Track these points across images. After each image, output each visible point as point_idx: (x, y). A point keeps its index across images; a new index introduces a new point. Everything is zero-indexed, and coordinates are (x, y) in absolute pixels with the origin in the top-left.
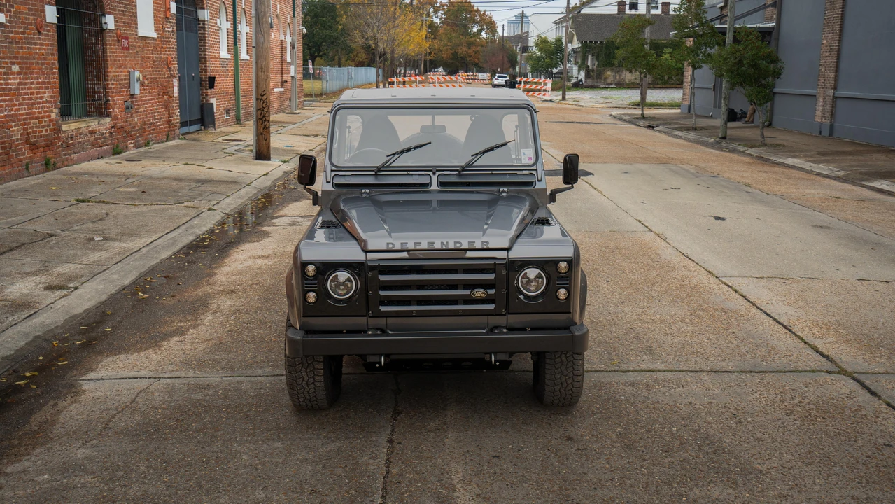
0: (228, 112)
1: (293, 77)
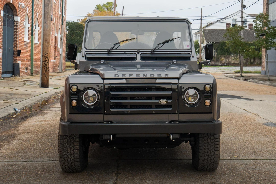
0: (26, 69)
1: (60, 54)
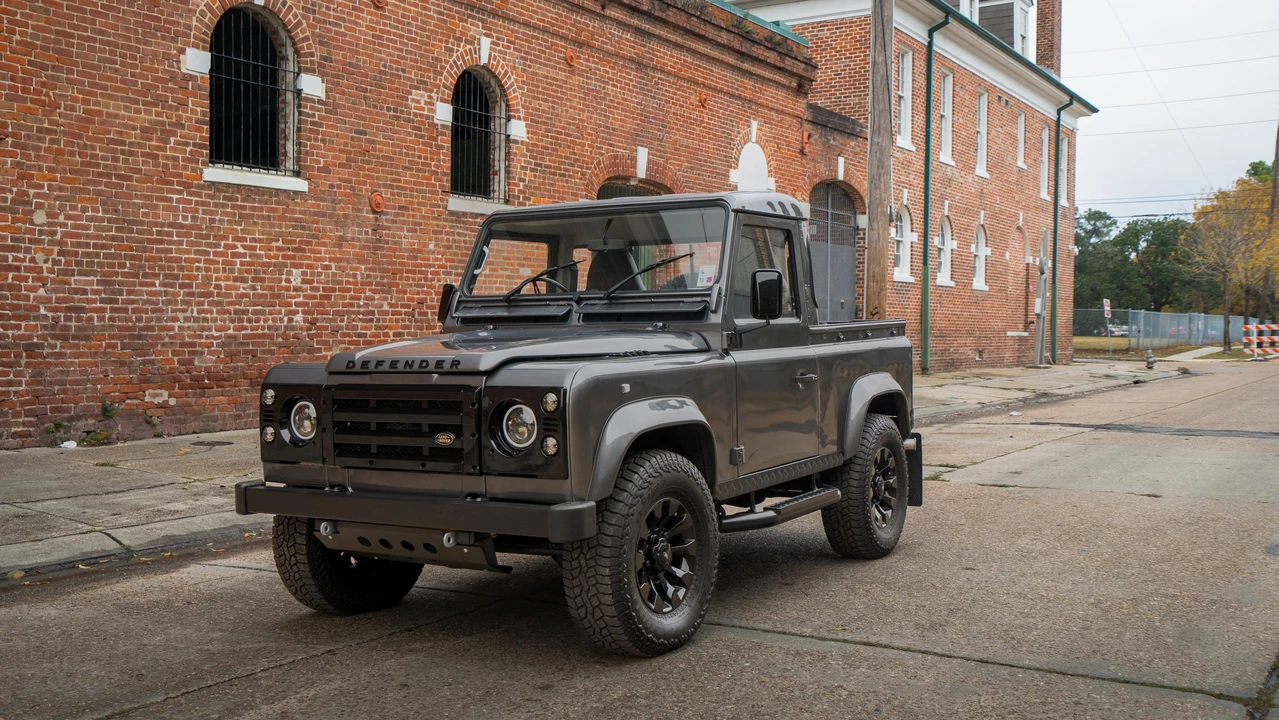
1: (1038, 315)
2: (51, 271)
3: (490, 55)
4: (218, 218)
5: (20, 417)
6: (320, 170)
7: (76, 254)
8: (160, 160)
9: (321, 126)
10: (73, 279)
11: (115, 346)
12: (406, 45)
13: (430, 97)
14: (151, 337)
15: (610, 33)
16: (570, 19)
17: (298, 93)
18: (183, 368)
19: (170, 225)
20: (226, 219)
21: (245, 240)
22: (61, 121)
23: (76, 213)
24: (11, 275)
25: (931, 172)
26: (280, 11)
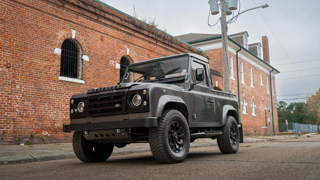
1: (269, 122)
2: (20, 100)
3: (129, 52)
4: (62, 89)
5: (10, 137)
6: (87, 78)
7: (26, 96)
8: (48, 74)
9: (88, 68)
10: (25, 102)
11: (35, 120)
12: (109, 49)
13: (115, 62)
14: (44, 118)
15: (159, 49)
16: (149, 45)
17: (82, 60)
18: (52, 126)
19: (50, 90)
20: (64, 89)
21: (68, 95)
22: (24, 64)
23: (27, 86)
24: (10, 101)
25: (239, 86)
26: (78, 40)
